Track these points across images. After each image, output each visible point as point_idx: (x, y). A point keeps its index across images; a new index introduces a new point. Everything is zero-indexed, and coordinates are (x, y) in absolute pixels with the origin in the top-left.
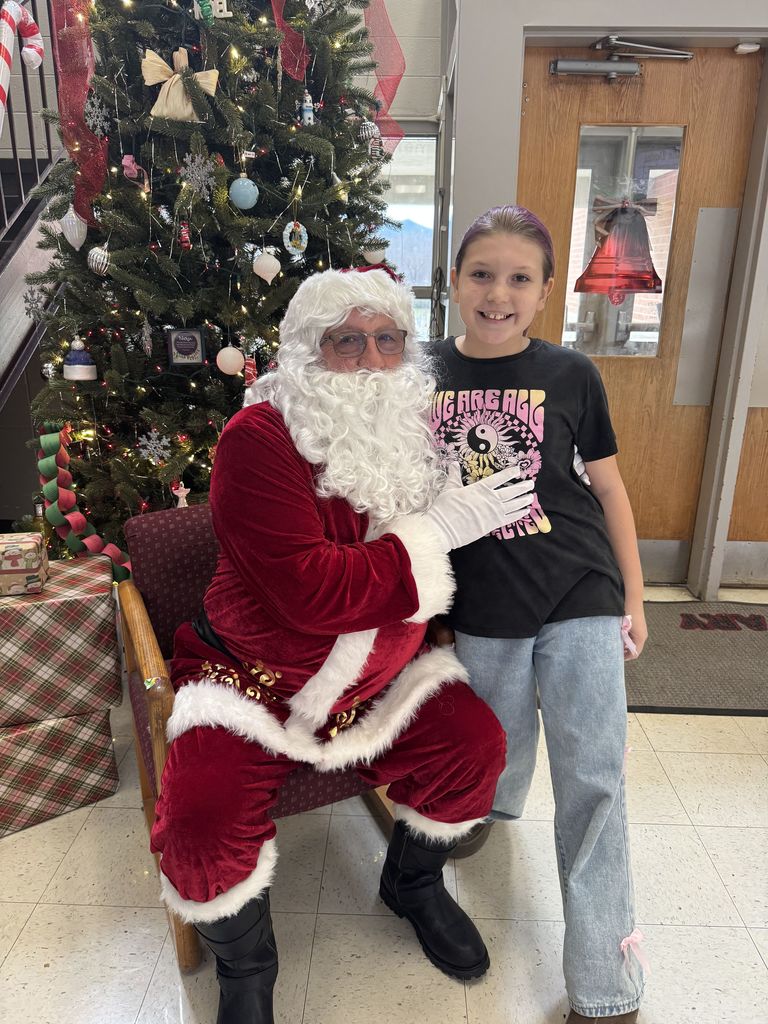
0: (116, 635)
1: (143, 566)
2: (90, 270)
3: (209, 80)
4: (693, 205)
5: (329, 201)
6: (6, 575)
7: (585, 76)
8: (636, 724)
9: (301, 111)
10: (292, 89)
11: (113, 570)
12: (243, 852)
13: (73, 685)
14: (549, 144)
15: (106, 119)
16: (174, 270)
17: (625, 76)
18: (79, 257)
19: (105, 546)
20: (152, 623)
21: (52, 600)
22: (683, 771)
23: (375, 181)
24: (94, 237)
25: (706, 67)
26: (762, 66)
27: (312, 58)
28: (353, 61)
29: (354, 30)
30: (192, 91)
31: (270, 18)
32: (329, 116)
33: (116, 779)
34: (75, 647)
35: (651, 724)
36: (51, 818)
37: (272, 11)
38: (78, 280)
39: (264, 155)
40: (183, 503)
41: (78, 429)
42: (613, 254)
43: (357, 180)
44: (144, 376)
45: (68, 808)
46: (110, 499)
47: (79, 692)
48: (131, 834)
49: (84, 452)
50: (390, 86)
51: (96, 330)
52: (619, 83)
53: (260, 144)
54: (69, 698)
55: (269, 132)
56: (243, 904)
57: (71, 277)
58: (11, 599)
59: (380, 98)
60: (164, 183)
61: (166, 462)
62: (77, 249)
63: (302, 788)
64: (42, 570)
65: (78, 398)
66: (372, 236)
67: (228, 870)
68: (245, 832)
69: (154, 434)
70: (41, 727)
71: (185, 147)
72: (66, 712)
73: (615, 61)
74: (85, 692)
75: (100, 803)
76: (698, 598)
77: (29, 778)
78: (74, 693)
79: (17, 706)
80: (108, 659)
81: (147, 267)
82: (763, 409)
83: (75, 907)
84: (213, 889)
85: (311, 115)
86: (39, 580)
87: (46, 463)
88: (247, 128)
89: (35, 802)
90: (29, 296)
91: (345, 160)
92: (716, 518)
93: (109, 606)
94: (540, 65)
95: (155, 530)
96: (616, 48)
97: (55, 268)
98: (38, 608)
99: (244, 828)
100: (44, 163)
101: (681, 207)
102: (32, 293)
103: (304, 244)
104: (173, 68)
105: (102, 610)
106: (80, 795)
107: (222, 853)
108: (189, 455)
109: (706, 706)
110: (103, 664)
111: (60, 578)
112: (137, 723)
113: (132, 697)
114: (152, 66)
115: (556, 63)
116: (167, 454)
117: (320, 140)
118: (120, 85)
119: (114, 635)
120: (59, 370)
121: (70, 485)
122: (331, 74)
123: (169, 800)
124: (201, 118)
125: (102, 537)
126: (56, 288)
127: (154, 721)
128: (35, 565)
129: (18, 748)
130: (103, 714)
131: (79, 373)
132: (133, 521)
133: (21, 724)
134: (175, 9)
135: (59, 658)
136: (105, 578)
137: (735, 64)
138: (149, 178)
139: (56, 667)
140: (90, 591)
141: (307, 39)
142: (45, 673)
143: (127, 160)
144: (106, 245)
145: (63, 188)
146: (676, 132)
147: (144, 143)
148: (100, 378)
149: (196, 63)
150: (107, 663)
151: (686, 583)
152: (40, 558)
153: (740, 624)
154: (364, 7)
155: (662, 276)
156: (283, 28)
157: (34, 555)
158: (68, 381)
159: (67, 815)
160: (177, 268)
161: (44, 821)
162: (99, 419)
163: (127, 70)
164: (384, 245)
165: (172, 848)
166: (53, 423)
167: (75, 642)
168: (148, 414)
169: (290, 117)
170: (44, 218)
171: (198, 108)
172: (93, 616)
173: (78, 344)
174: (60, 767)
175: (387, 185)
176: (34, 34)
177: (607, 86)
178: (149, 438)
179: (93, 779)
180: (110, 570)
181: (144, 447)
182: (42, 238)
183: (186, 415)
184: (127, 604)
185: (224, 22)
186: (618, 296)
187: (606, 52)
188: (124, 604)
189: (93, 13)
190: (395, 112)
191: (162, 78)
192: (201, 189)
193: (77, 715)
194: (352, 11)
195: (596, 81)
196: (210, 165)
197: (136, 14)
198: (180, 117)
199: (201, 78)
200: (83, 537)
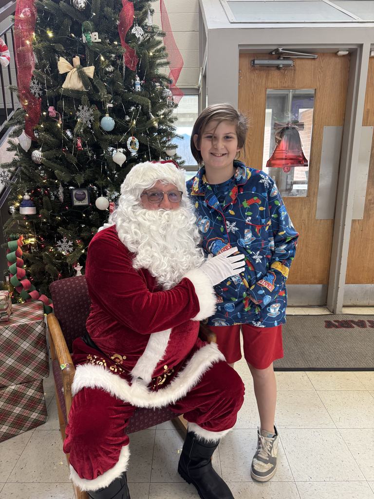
0: (46, 341)
1: (59, 306)
2: (33, 162)
3: (90, 71)
4: (321, 125)
5: (149, 127)
7: (268, 67)
8: (306, 377)
9: (134, 85)
10: (130, 75)
11: (44, 308)
12: (111, 453)
13: (25, 367)
14: (252, 98)
15: (41, 90)
16: (74, 160)
17: (287, 66)
18: (27, 155)
19: (40, 296)
20: (64, 334)
21: (14, 325)
22: (330, 400)
23: (170, 117)
24: (35, 145)
25: (324, 61)
26: (350, 60)
27: (139, 60)
28: (158, 61)
29: (159, 47)
30: (82, 76)
31: (119, 41)
32: (148, 87)
33: (46, 415)
34: (25, 348)
35: (313, 377)
36: (13, 437)
37: (120, 39)
38: (27, 166)
39: (117, 106)
40: (79, 274)
41: (26, 238)
42: (284, 149)
43: (162, 117)
44: (59, 212)
45: (22, 431)
46: (43, 273)
47: (27, 371)
48: (54, 444)
49: (30, 249)
50: (176, 73)
51: (36, 190)
52: (284, 70)
53: (115, 100)
54: (22, 374)
55: (119, 95)
56: (111, 481)
57: (24, 165)
59: (172, 78)
60: (69, 119)
61: (70, 253)
62: (26, 151)
63: (141, 418)
64: (9, 309)
65: (27, 223)
66: (170, 143)
67: (103, 462)
68: (112, 441)
69: (64, 240)
70: (8, 389)
71: (79, 102)
72: (20, 381)
73: (282, 60)
74: (30, 370)
75: (38, 428)
76: (333, 312)
78: (25, 372)
80: (42, 353)
81: (61, 159)
82: (359, 220)
83: (26, 484)
84: (95, 473)
85: (139, 86)
86: (7, 314)
88: (109, 93)
89: (5, 429)
90: (3, 174)
91: (156, 107)
92: (339, 273)
93: (42, 326)
94: (247, 62)
95: (65, 288)
96: (282, 53)
97: (16, 160)
98: (7, 329)
99: (111, 438)
100: (10, 110)
101: (315, 126)
102: (4, 172)
103: (137, 147)
104: (73, 65)
105: (39, 329)
106: (28, 424)
107: (100, 453)
108: (82, 250)
109: (340, 367)
110: (39, 356)
111: (18, 313)
112: (57, 386)
113: (54, 373)
114: (63, 65)
115: (254, 61)
116: (71, 249)
117: (144, 98)
118: (47, 74)
119: (45, 341)
120: (18, 209)
121: (23, 265)
122: (148, 67)
123: (72, 426)
124: (86, 89)
125: (38, 291)
126: (16, 170)
127: (65, 386)
128: (5, 307)
130: (39, 382)
131: (27, 211)
132: (54, 283)
134: (73, 38)
135: (17, 353)
136: (40, 312)
137: (338, 60)
138: (62, 117)
139: (16, 358)
140: (32, 319)
141: (137, 51)
142: (10, 361)
143: (51, 109)
144: (41, 149)
145: (19, 122)
146: (312, 92)
147: (59, 100)
148: (38, 213)
149: (83, 63)
150: (42, 356)
151: (326, 305)
152: (8, 303)
153: (354, 325)
154: (163, 36)
155: (308, 158)
156: (125, 47)
157: (4, 302)
158: (22, 215)
159: (21, 435)
160: (76, 160)
161: (9, 439)
162: (37, 233)
163: (50, 67)
164: (175, 147)
165: (74, 451)
166: (14, 236)
167: (25, 345)
168: (61, 230)
169: (129, 88)
170: (10, 136)
171: (85, 84)
172: (34, 332)
173: (27, 197)
174: (17, 410)
175: (176, 119)
176: (5, 50)
177: (278, 71)
178: (62, 242)
179: (34, 415)
180: (43, 308)
181: (60, 246)
182: (9, 146)
183: (81, 230)
184: (51, 326)
185: (97, 44)
186: (287, 168)
187: (277, 56)
188: (50, 326)
189: (34, 40)
190: (179, 84)
191: (68, 70)
192: (87, 122)
193: (26, 383)
194: (157, 38)
195: (273, 69)
196: (91, 110)
197: (55, 40)
198: (76, 89)
199: (86, 70)
200: (29, 292)
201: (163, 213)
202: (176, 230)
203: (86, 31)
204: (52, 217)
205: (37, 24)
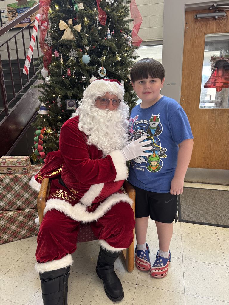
3: (78, 28)
5: (114, 61)
6: (18, 167)
7: (207, 18)
8: (214, 230)
9: (107, 35)
10: (104, 29)
13: (34, 200)
14: (195, 41)
15: (53, 41)
16: (68, 82)
17: (221, 17)
21: (29, 175)
23: (133, 55)
28: (125, 19)
30: (73, 31)
31: (97, 8)
36: (28, 237)
43: (125, 55)
45: (33, 235)
50: (138, 27)
52: (219, 19)
53: (93, 45)
54: (33, 203)
55: (96, 42)
58: (18, 174)
59: (135, 30)
64: (28, 167)
65: (45, 120)
70: (25, 211)
71: (71, 47)
72: (32, 207)
73: (217, 13)
77: (22, 225)
78: (35, 202)
79: (19, 204)
81: (61, 82)
83: (27, 263)
85: (110, 36)
86: (27, 169)
87: (36, 138)
89: (23, 232)
94: (191, 17)
96: (217, 8)
98: (25, 177)
103: (105, 74)
104: (68, 25)
106: (36, 232)
111: (34, 169)
114: (62, 25)
115: (197, 16)
118: (56, 32)
121: (42, 144)
124: (76, 39)
128: (25, 165)
129: (19, 216)
131: (43, 112)
133: (20, 209)
134: (69, 8)
135: (30, 191)
139: (29, 194)
142: (26, 195)
143: (56, 52)
144: (50, 76)
147: (60, 47)
152: (28, 163)
156: (100, 11)
157: (25, 162)
161: (26, 238)
162: (51, 126)
166: (40, 127)
168: (60, 124)
169: (103, 37)
171: (75, 36)
173: (43, 104)
174: (30, 223)
176: (45, 22)
177: (215, 21)
185: (82, 10)
186: (219, 89)
187: (214, 10)
191: (65, 28)
192: (74, 58)
193: (36, 209)
194: (124, 4)
195: (211, 20)
196: (76, 51)
197: (60, 11)
198: (70, 39)
199: (76, 27)
200: (44, 159)
201: (108, 112)
202: (115, 122)
203: (75, 3)
204: (56, 116)
205: (52, 2)
